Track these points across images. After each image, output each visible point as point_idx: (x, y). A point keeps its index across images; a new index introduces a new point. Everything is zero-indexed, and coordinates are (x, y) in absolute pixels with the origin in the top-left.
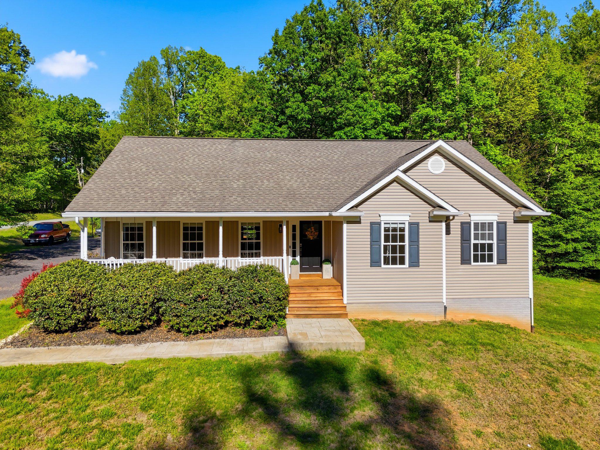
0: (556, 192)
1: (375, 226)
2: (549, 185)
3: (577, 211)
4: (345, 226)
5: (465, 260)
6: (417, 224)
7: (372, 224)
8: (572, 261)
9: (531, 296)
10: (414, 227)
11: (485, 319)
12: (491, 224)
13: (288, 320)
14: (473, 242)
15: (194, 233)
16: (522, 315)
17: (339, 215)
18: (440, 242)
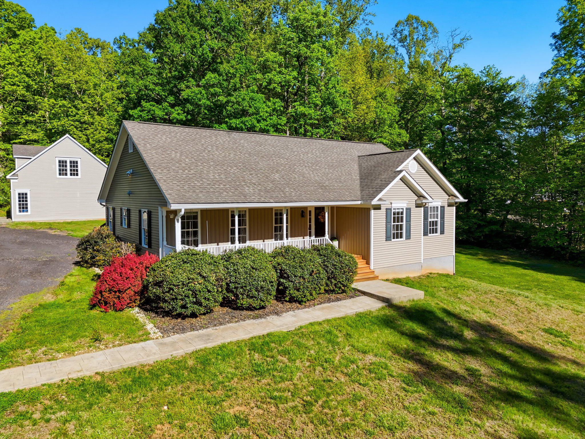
4: (372, 212)
5: (425, 233)
7: (387, 210)
9: (454, 254)
10: (409, 210)
11: (435, 272)
12: (438, 208)
13: (354, 285)
14: (430, 220)
15: (240, 218)
16: (450, 267)
17: (370, 204)
18: (421, 221)
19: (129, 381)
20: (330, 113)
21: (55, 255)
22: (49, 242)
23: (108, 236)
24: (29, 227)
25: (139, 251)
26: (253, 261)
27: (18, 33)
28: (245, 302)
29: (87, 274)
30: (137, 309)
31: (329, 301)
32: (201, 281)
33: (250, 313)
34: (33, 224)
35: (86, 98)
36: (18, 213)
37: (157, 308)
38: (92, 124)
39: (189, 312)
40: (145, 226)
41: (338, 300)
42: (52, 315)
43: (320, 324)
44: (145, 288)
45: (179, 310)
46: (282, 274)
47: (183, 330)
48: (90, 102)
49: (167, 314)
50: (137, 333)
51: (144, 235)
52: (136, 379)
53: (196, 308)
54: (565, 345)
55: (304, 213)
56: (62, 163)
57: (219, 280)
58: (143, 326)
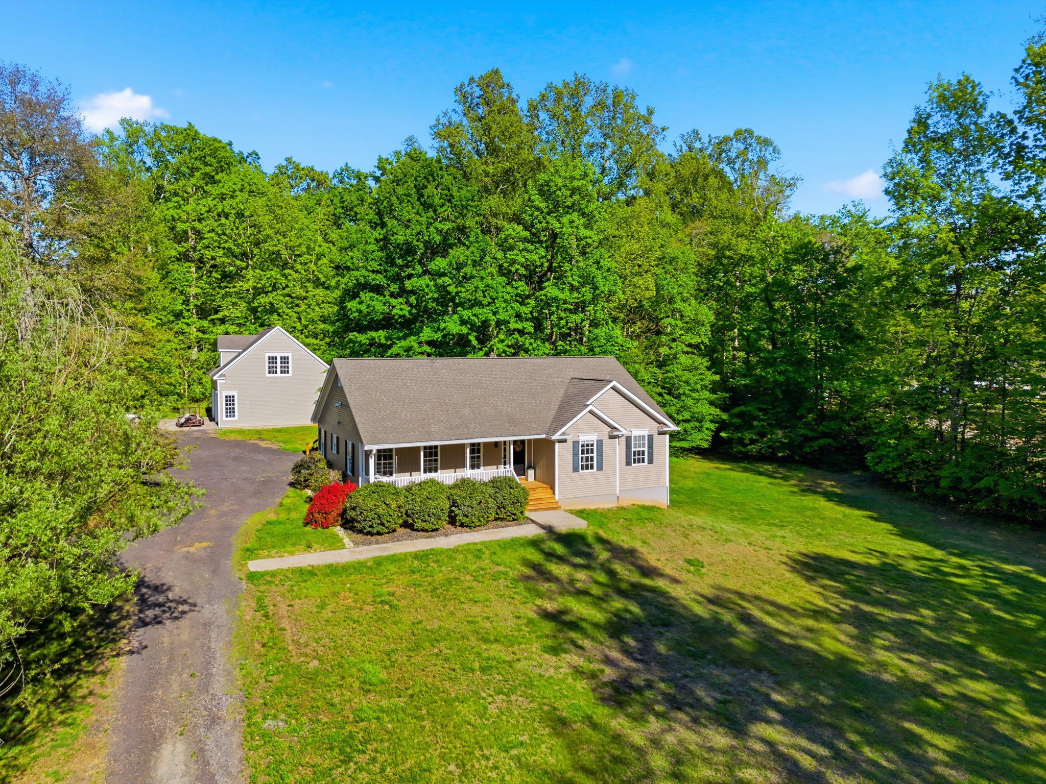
1: (576, 444)
2: (662, 365)
3: (687, 392)
4: (557, 445)
5: (628, 463)
6: (602, 441)
7: (574, 442)
8: (681, 440)
9: (668, 485)
10: (600, 443)
11: (640, 503)
12: (644, 437)
13: (527, 514)
14: (633, 449)
15: (431, 452)
16: (662, 498)
17: (553, 438)
18: (615, 452)
19: (328, 571)
20: (588, 297)
21: (270, 474)
22: (261, 457)
23: (319, 460)
24: (239, 438)
25: (344, 475)
26: (429, 493)
27: (217, 177)
28: (419, 525)
29: (301, 496)
30: (339, 528)
31: (497, 527)
32: (384, 507)
33: (425, 534)
34: (241, 432)
35: (298, 267)
36: (225, 418)
37: (353, 527)
38: (305, 298)
39: (375, 531)
40: (349, 456)
41: (506, 526)
42: (277, 529)
43: (476, 544)
44: (345, 511)
45: (368, 529)
46: (454, 504)
47: (370, 544)
48: (303, 271)
49: (360, 532)
50: (337, 544)
51: (349, 465)
52: (333, 570)
53: (380, 528)
54: (689, 571)
55: (496, 444)
56: (273, 360)
57: (399, 507)
58: (341, 540)
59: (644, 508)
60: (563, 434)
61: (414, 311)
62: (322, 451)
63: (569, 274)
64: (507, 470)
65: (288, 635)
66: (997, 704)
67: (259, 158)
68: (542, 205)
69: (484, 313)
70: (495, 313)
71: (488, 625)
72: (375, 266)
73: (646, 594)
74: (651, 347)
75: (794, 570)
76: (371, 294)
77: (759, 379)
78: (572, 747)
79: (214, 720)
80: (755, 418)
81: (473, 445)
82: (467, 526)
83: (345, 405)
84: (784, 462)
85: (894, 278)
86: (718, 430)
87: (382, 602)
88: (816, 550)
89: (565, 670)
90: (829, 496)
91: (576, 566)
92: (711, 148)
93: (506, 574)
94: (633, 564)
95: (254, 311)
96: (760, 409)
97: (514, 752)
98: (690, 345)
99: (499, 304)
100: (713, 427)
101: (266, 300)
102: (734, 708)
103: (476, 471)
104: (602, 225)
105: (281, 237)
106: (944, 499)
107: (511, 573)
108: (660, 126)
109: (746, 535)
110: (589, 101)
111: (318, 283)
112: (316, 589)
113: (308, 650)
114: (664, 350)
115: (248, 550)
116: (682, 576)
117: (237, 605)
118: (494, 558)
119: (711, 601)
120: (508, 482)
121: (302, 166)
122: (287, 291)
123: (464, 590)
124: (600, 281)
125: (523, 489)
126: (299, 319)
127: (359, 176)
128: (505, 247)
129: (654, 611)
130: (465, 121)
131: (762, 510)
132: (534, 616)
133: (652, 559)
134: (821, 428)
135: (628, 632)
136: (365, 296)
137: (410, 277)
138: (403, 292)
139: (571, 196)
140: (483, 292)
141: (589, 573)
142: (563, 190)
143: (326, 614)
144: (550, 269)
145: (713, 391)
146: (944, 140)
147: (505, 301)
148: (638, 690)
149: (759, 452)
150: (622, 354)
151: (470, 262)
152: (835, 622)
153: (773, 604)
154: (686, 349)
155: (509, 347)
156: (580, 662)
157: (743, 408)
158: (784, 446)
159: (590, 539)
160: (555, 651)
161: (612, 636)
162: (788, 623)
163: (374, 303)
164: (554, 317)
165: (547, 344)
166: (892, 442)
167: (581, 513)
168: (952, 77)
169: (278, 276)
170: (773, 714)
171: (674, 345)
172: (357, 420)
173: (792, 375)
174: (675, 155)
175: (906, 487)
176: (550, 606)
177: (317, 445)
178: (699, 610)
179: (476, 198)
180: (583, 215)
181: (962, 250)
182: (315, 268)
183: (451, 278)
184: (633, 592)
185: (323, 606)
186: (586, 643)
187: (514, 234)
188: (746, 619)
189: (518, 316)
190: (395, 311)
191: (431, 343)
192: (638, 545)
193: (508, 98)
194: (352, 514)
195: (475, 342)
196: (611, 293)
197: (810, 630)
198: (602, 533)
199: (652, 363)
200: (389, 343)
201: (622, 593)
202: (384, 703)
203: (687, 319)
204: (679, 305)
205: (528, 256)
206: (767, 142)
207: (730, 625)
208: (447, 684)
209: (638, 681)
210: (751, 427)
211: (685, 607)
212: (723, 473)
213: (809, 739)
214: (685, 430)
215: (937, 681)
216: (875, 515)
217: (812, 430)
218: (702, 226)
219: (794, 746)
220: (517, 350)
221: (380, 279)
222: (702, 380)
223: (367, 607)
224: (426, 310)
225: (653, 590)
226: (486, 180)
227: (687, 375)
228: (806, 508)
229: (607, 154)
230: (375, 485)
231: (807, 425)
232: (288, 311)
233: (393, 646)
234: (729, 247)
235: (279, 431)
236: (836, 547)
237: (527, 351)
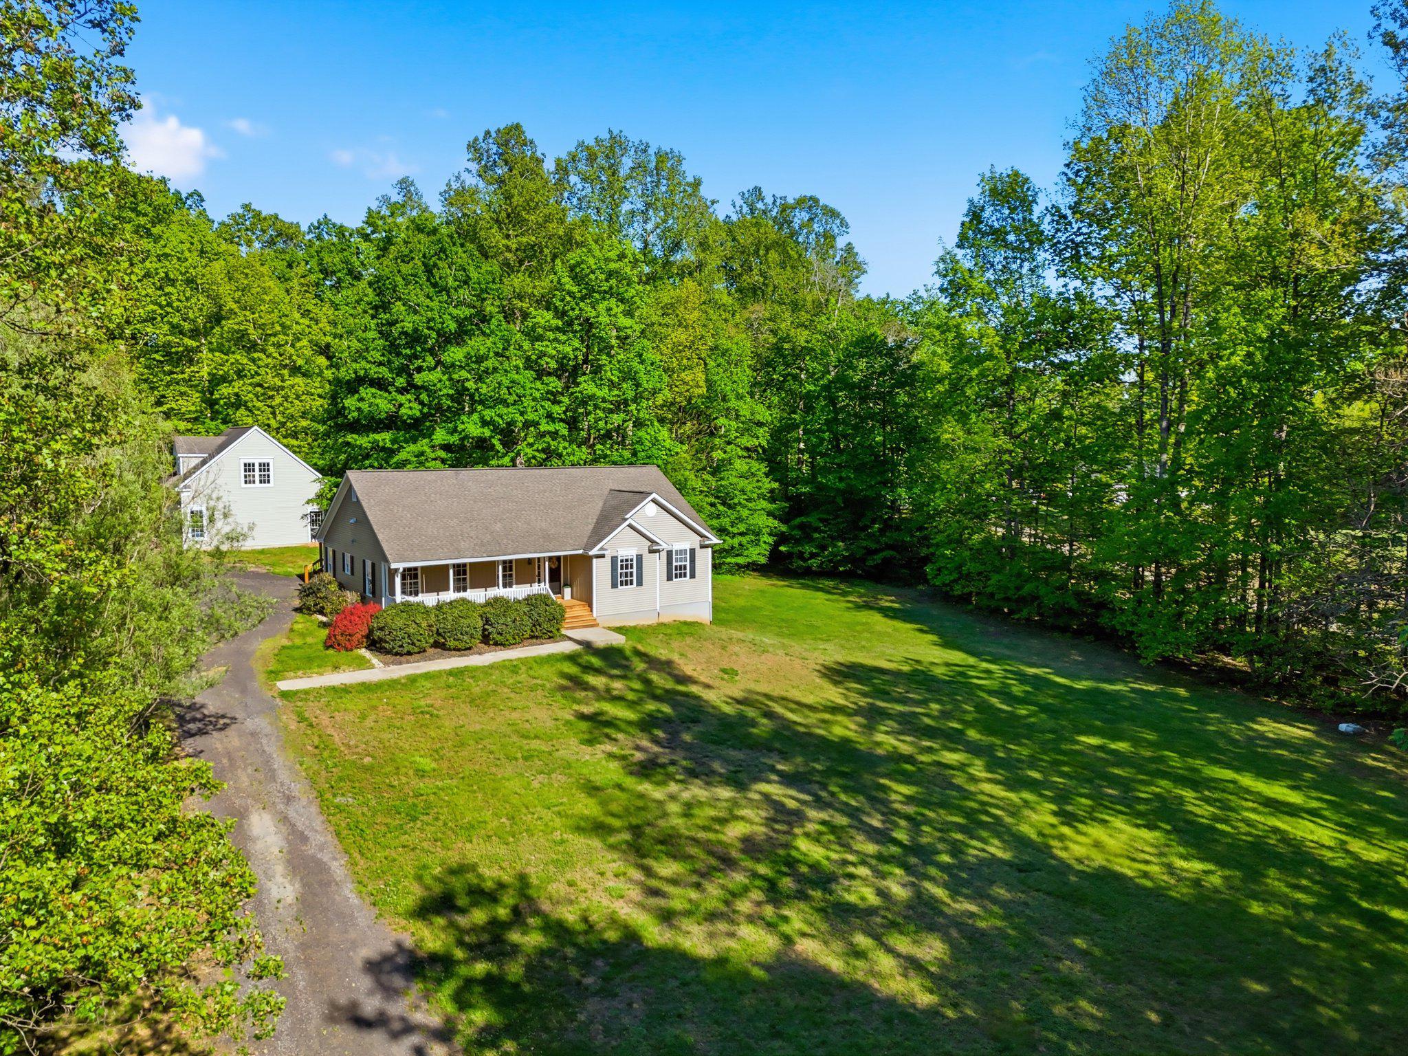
0: (723, 483)
1: (614, 559)
2: (716, 471)
3: (743, 502)
4: (595, 561)
5: (669, 578)
6: (641, 555)
7: (613, 557)
8: (737, 555)
9: (710, 600)
10: (639, 558)
11: (682, 619)
12: (685, 550)
13: (563, 632)
14: (674, 564)
15: (460, 570)
16: (704, 614)
17: (591, 553)
18: (655, 567)
19: (362, 688)
20: (630, 394)
22: (249, 582)
23: (330, 583)
25: (363, 598)
26: (461, 611)
28: (451, 644)
29: (313, 622)
30: (364, 649)
31: (533, 644)
32: (414, 625)
33: (456, 652)
35: (271, 349)
36: (191, 538)
37: (382, 648)
38: (283, 388)
39: (405, 650)
40: (369, 577)
41: (542, 643)
42: (296, 653)
43: (511, 660)
44: (371, 632)
45: (397, 649)
46: (487, 622)
47: (401, 663)
48: (276, 355)
49: (388, 652)
50: (363, 664)
51: (368, 586)
52: (366, 687)
53: (410, 648)
54: (722, 679)
55: (530, 561)
56: (249, 467)
57: (430, 626)
58: (369, 661)
59: (685, 623)
60: (602, 549)
61: (426, 410)
62: (330, 573)
63: (608, 368)
64: (543, 588)
65: (336, 739)
66: (962, 767)
67: (203, 200)
68: (575, 289)
69: (510, 413)
70: (522, 414)
71: (527, 726)
72: (378, 356)
73: (679, 698)
74: (703, 451)
75: (824, 675)
76: (373, 390)
77: (821, 487)
78: (603, 803)
79: (289, 799)
80: (817, 530)
81: (504, 562)
82: (501, 644)
83: (363, 521)
84: (847, 577)
85: (947, 382)
86: (777, 545)
87: (422, 713)
88: (854, 660)
89: (600, 755)
90: (887, 612)
91: (612, 677)
92: (776, 210)
93: (543, 686)
94: (669, 674)
95: (212, 404)
96: (821, 520)
97: (556, 809)
98: (747, 449)
99: (528, 402)
100: (770, 540)
101: (230, 390)
102: (741, 776)
103: (508, 589)
104: (645, 311)
105: (248, 313)
106: (996, 611)
107: (548, 685)
108: (710, 198)
109: (784, 646)
110: (627, 163)
111: (295, 370)
112: (355, 704)
113: (359, 750)
114: (717, 455)
115: (272, 672)
116: (716, 683)
117: (278, 718)
118: (531, 673)
119: (738, 702)
120: (543, 599)
121: (264, 214)
122: (257, 379)
123: (503, 700)
124: (643, 379)
125: (560, 606)
126: (274, 413)
127: (341, 231)
128: (533, 336)
129: (685, 710)
130: (482, 185)
131: (811, 626)
132: (572, 718)
133: (688, 670)
134: (883, 540)
135: (658, 727)
136: (366, 392)
137: (419, 370)
138: (411, 387)
139: (607, 280)
140: (508, 388)
141: (625, 682)
142: (598, 272)
143: (369, 723)
144: (586, 361)
145: (772, 500)
146: (998, 235)
147: (534, 399)
148: (663, 766)
149: (820, 566)
150: (671, 460)
151: (492, 354)
152: (849, 715)
153: (798, 703)
154: (741, 453)
155: (538, 450)
156: (615, 750)
157: (803, 519)
158: (845, 560)
159: (628, 653)
160: (590, 742)
161: (642, 730)
162: (807, 717)
163: (378, 401)
164: (591, 417)
165: (584, 449)
166: (947, 552)
167: (619, 630)
168: (1003, 169)
169: (245, 361)
170: (774, 777)
171: (729, 448)
172: (380, 537)
173: (854, 482)
174: (734, 218)
175: (965, 599)
176: (586, 710)
177: (318, 567)
178: (727, 709)
179: (497, 280)
180: (622, 300)
181: (1008, 353)
182: (292, 351)
183: (469, 372)
184: (668, 696)
185: (363, 717)
186: (620, 736)
187: (543, 322)
188: (769, 715)
189: (549, 416)
190: (403, 411)
191: (447, 447)
192: (675, 657)
193: (531, 158)
194: (378, 634)
195: (499, 447)
196: (655, 392)
197: (824, 721)
198: (640, 647)
199: (704, 469)
200: (396, 446)
201: (656, 698)
202: (439, 784)
203: (743, 419)
204: (733, 403)
205: (560, 347)
206: (834, 214)
207: (753, 720)
208: (494, 770)
209: (662, 760)
210: (810, 539)
211: (714, 707)
212: (781, 590)
213: (799, 791)
214: (740, 544)
215: (920, 753)
216: (925, 628)
217: (878, 542)
218: (759, 310)
219: (785, 796)
220: (549, 457)
221: (384, 372)
222: (760, 488)
223: (407, 717)
224: (439, 408)
225: (686, 695)
226: (508, 255)
227: (743, 483)
228: (858, 623)
229: (649, 226)
230: (403, 604)
231: (872, 535)
232: (259, 404)
233: (439, 745)
234: (787, 339)
235: (262, 552)
236: (874, 658)
237: (560, 456)
